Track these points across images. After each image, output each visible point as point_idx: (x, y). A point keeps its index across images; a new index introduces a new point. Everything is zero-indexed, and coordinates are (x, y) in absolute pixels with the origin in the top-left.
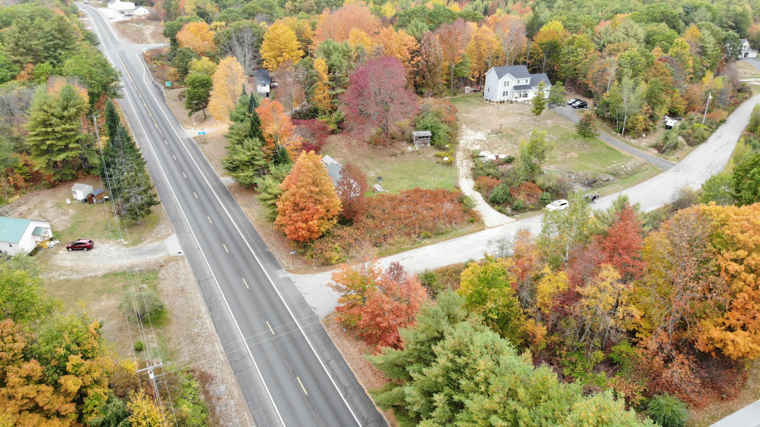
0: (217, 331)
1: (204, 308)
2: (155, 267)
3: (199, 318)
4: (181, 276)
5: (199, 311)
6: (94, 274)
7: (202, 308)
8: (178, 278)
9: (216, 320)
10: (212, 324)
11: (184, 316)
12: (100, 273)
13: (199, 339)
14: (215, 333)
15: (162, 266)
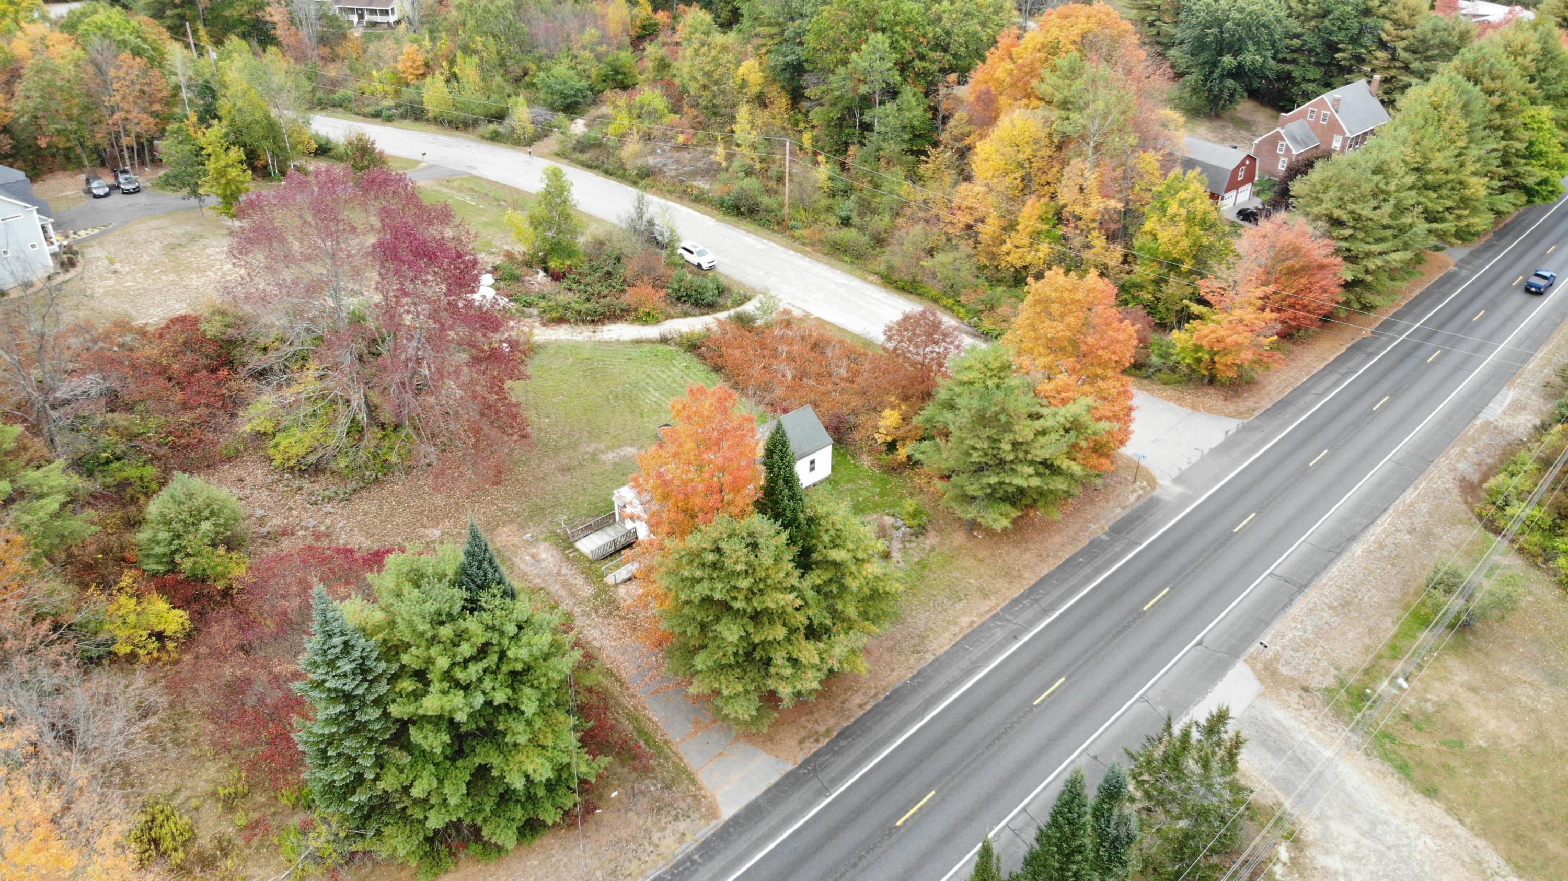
0: (1385, 510)
1: (1358, 549)
2: (1318, 703)
3: (1382, 546)
4: (1309, 628)
5: (1370, 552)
6: (1450, 821)
7: (1359, 552)
8: (1318, 633)
9: (1365, 521)
10: (1379, 522)
11: (1394, 572)
12: (1436, 810)
13: (1418, 527)
14: (1391, 511)
15: (1306, 689)
